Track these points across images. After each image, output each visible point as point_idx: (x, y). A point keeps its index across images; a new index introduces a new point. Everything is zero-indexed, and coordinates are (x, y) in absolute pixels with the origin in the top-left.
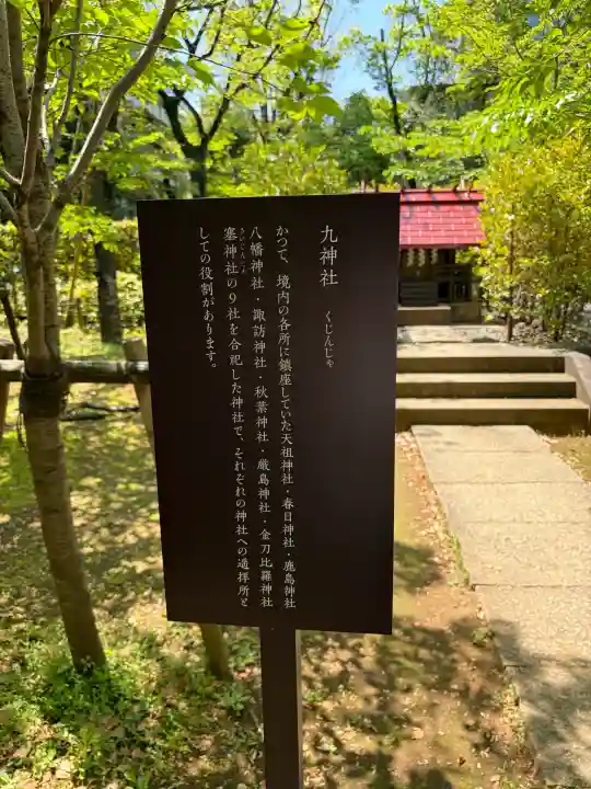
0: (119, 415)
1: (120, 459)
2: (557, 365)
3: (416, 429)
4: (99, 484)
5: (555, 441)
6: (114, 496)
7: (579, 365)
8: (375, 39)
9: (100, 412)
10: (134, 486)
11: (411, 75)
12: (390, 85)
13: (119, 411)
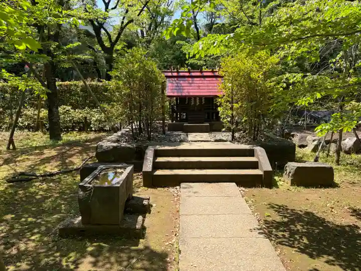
0: (41, 178)
1: (30, 203)
2: (251, 153)
3: (183, 185)
4: (12, 218)
5: (247, 190)
6: (17, 225)
7: (259, 153)
8: (189, 3)
9: (30, 177)
10: (30, 219)
11: (205, 19)
12: (196, 23)
13: (41, 176)
